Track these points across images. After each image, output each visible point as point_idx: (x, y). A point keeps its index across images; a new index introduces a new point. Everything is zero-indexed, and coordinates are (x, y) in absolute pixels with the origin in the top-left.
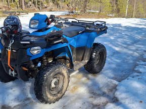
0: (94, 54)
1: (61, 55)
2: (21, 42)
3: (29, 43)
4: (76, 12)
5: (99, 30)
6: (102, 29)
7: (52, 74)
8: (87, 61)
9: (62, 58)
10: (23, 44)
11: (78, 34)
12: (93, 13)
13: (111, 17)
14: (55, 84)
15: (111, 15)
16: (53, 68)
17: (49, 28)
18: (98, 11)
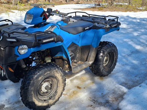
0: (101, 54)
1: (58, 55)
2: (8, 40)
3: (15, 40)
4: (103, 4)
5: (108, 26)
6: (114, 25)
7: (40, 78)
8: (91, 63)
9: (59, 59)
10: (10, 41)
11: (84, 30)
12: (121, 5)
13: (141, 10)
14: (46, 89)
15: (141, 8)
16: (43, 71)
17: (48, 23)
18: (127, 4)
